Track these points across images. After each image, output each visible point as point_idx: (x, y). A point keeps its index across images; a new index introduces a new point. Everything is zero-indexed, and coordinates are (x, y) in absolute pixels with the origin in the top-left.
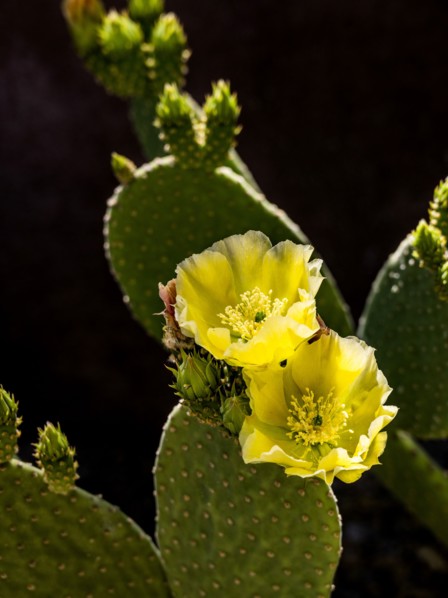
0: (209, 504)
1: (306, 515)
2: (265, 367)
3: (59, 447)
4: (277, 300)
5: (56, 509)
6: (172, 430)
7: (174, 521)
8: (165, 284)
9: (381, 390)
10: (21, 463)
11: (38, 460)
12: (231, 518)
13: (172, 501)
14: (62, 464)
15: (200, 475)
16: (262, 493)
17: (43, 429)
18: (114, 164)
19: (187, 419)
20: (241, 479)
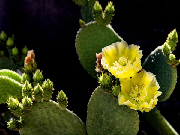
0: (103, 115)
1: (130, 120)
2: (126, 78)
3: (64, 97)
4: (129, 60)
5: (61, 114)
6: (95, 94)
7: (92, 119)
8: (98, 54)
9: (157, 87)
10: (52, 101)
11: (57, 100)
12: (108, 120)
13: (92, 114)
14: (64, 102)
15: (101, 107)
16: (119, 113)
17: (60, 92)
18: (80, 22)
19: (99, 92)
20: (113, 109)
